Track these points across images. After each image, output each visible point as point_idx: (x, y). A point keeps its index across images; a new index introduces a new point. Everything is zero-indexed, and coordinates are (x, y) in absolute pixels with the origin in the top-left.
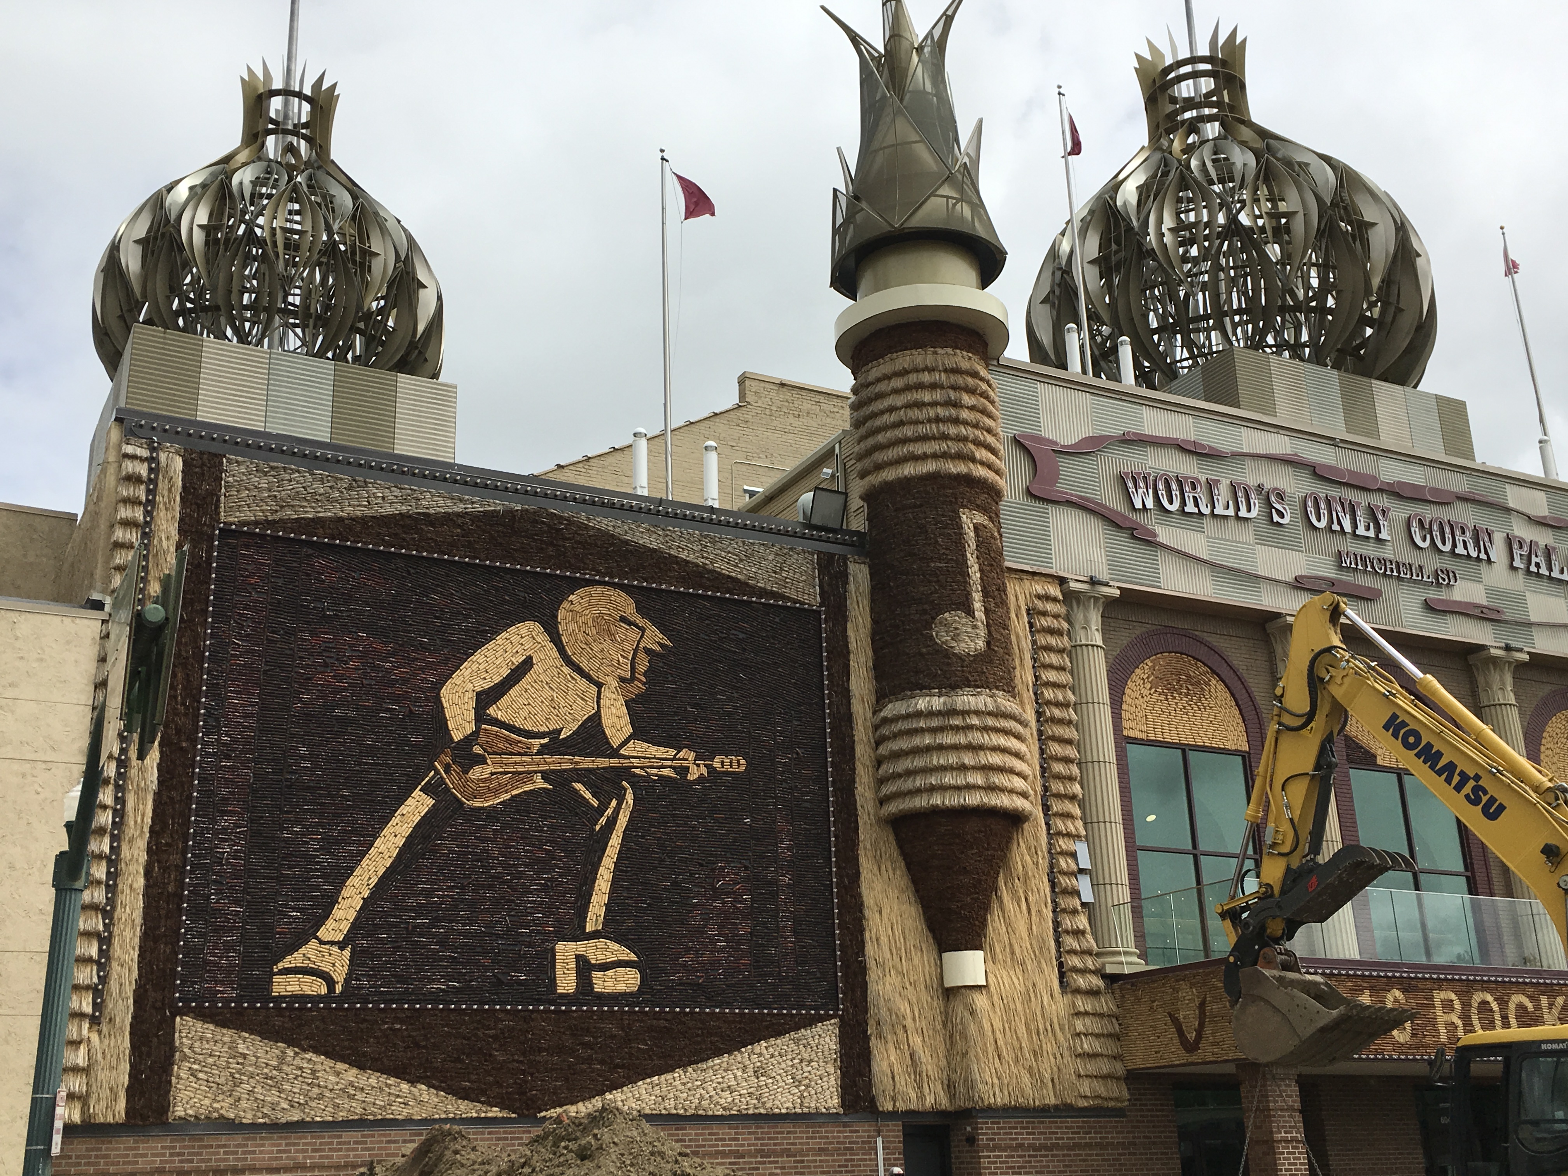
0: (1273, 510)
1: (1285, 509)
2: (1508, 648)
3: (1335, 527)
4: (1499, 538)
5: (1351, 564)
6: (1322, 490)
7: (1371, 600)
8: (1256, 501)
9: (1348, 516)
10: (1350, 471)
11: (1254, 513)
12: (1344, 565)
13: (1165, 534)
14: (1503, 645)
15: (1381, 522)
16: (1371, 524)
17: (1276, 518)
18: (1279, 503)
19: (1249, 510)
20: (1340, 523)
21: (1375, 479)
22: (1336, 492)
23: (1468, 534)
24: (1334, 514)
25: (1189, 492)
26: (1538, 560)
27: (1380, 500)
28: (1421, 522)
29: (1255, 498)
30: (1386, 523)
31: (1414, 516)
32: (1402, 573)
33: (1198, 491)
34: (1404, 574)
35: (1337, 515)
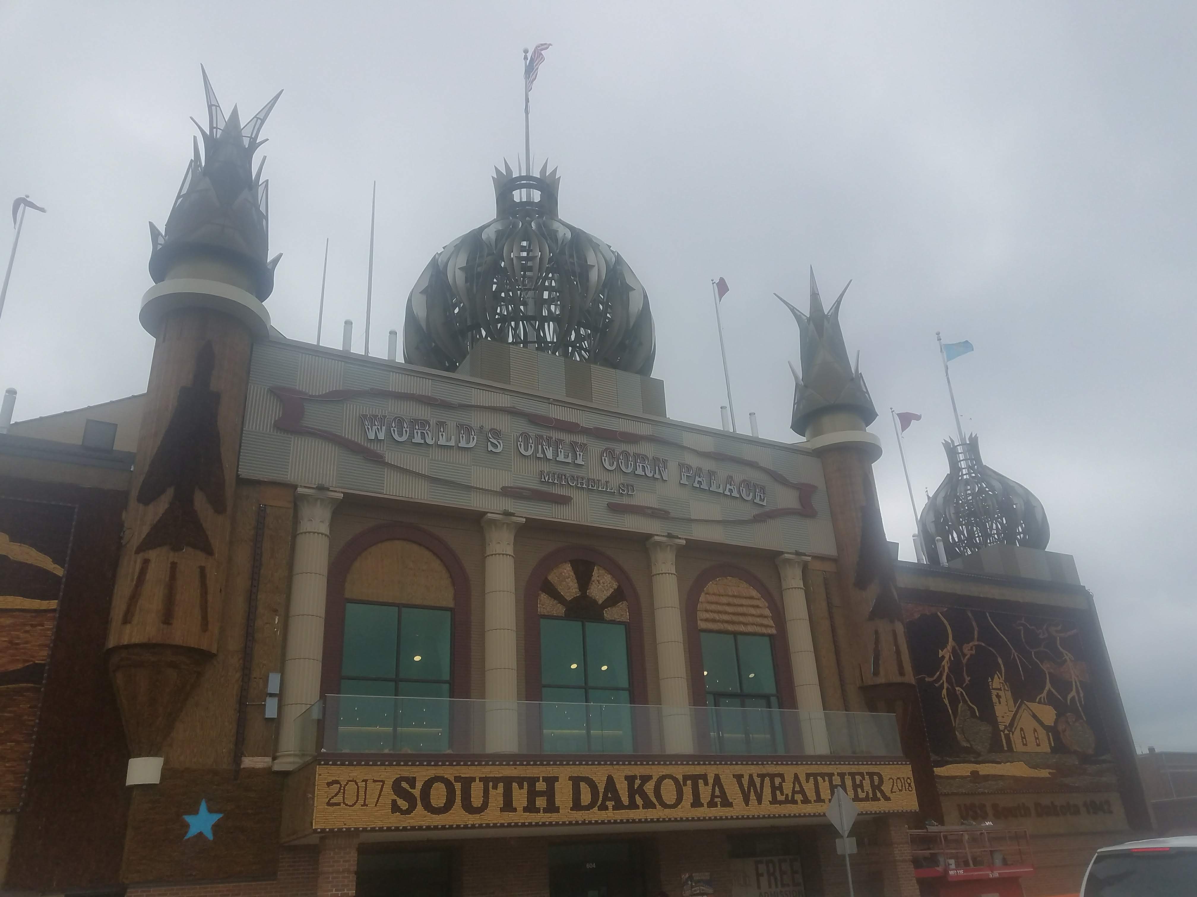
0: (489, 443)
1: (499, 442)
2: (670, 536)
3: (540, 455)
4: (673, 466)
5: (549, 479)
6: (533, 431)
7: (562, 504)
8: (475, 437)
9: (551, 448)
10: (556, 420)
11: (472, 444)
12: (543, 480)
13: (390, 457)
14: (667, 534)
15: (578, 453)
16: (570, 454)
17: (490, 448)
18: (495, 438)
19: (468, 442)
20: (543, 452)
21: (577, 425)
22: (545, 433)
23: (647, 462)
24: (540, 447)
25: (418, 429)
26: (700, 479)
27: (580, 439)
28: (611, 453)
29: (475, 435)
30: (581, 454)
31: (606, 450)
32: (590, 486)
33: (426, 429)
34: (592, 486)
35: (542, 447)
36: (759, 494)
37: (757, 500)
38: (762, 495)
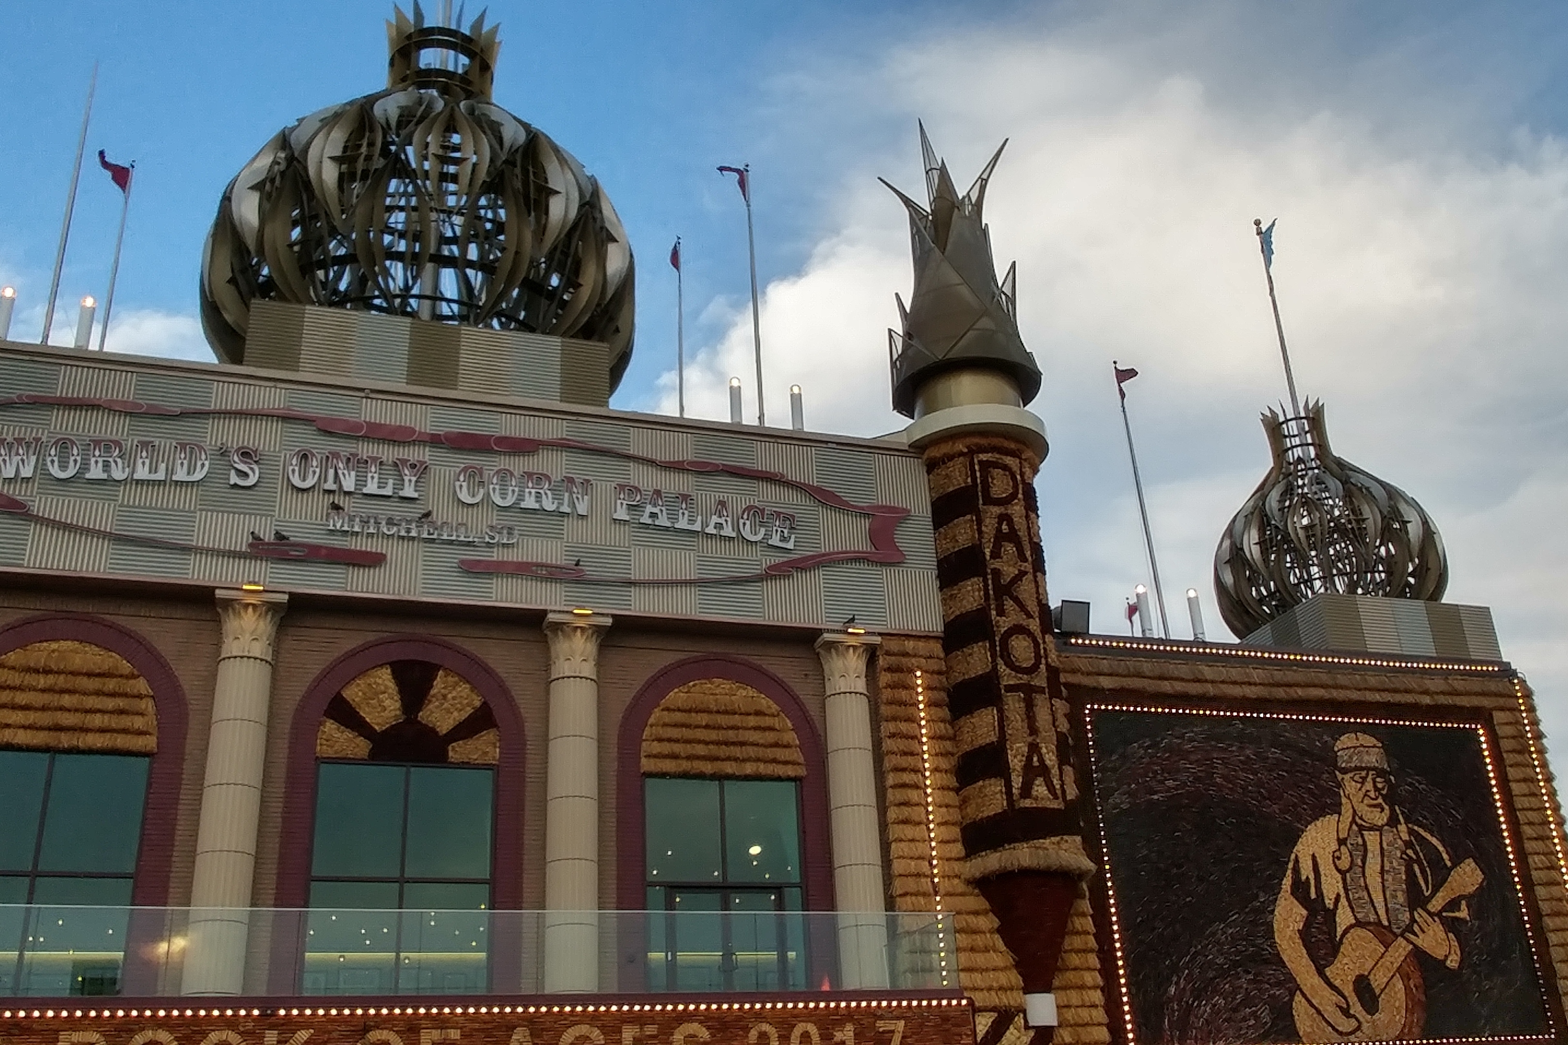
0: (233, 472)
1: (252, 469)
3: (330, 486)
4: (598, 488)
5: (342, 526)
6: (322, 445)
7: (364, 566)
8: (207, 463)
9: (352, 473)
10: (369, 424)
11: (198, 476)
13: (40, 505)
15: (406, 478)
16: (390, 481)
17: (234, 479)
18: (245, 463)
19: (192, 472)
20: (337, 480)
21: (409, 430)
22: (345, 448)
23: (547, 486)
24: (331, 472)
25: (100, 456)
26: (655, 510)
27: (414, 454)
28: (475, 476)
29: (206, 459)
30: (414, 479)
31: (465, 470)
32: (426, 532)
33: (115, 454)
34: (429, 534)
35: (336, 473)
36: (779, 529)
37: (775, 541)
38: (786, 531)
